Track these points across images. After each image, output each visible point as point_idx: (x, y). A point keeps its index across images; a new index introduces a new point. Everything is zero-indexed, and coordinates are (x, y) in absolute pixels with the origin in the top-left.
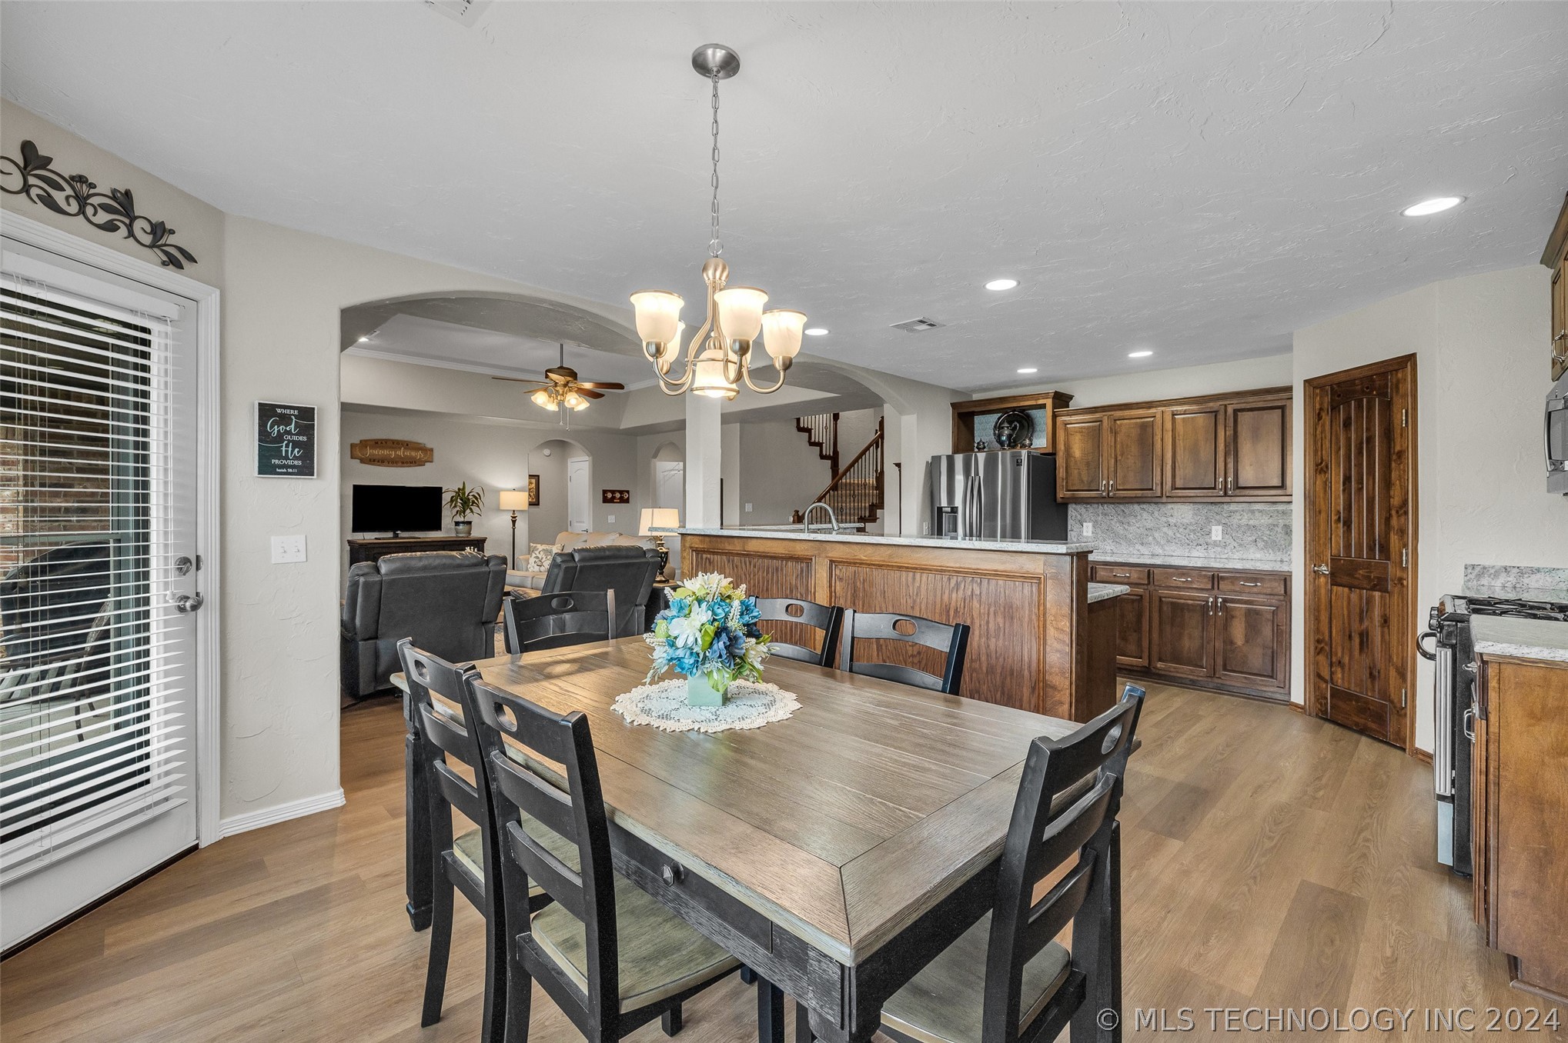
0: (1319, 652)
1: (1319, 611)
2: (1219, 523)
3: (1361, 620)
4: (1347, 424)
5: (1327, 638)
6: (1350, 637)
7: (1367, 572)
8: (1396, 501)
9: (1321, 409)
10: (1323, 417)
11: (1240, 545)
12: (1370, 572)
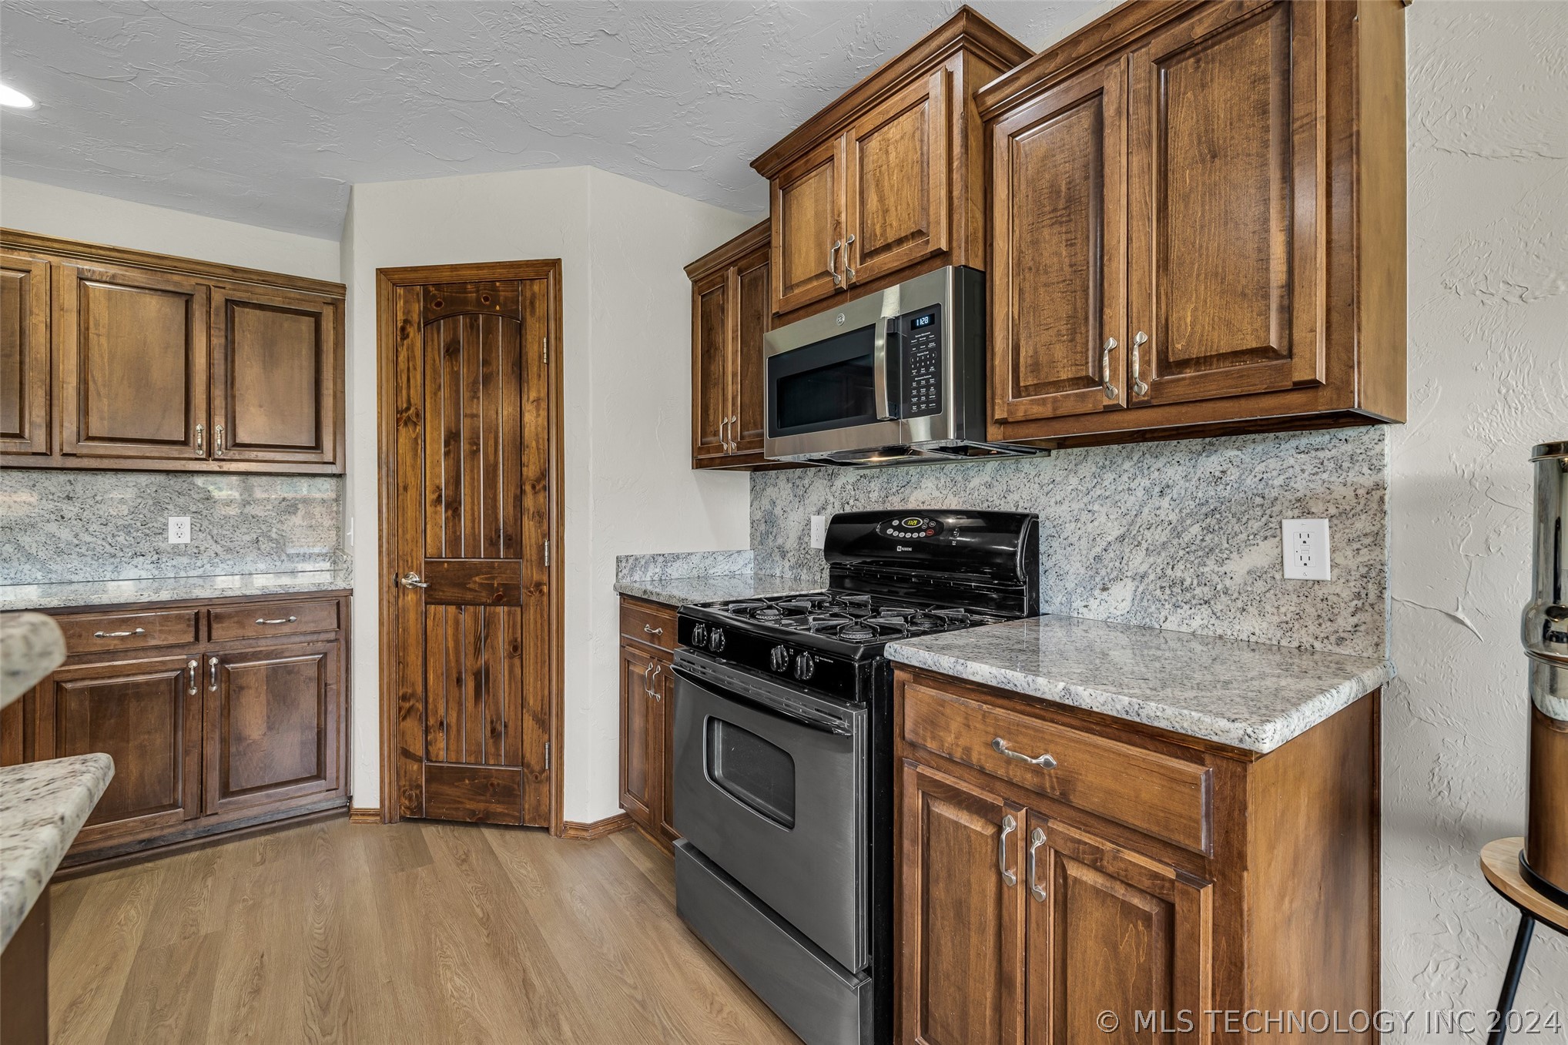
0: (404, 714)
1: (405, 649)
2: (183, 511)
3: (477, 652)
4: (452, 351)
5: (419, 689)
6: (459, 681)
7: (486, 579)
8: (531, 471)
9: (406, 321)
10: (411, 335)
11: (229, 550)
12: (493, 578)
